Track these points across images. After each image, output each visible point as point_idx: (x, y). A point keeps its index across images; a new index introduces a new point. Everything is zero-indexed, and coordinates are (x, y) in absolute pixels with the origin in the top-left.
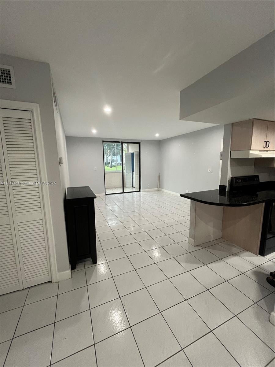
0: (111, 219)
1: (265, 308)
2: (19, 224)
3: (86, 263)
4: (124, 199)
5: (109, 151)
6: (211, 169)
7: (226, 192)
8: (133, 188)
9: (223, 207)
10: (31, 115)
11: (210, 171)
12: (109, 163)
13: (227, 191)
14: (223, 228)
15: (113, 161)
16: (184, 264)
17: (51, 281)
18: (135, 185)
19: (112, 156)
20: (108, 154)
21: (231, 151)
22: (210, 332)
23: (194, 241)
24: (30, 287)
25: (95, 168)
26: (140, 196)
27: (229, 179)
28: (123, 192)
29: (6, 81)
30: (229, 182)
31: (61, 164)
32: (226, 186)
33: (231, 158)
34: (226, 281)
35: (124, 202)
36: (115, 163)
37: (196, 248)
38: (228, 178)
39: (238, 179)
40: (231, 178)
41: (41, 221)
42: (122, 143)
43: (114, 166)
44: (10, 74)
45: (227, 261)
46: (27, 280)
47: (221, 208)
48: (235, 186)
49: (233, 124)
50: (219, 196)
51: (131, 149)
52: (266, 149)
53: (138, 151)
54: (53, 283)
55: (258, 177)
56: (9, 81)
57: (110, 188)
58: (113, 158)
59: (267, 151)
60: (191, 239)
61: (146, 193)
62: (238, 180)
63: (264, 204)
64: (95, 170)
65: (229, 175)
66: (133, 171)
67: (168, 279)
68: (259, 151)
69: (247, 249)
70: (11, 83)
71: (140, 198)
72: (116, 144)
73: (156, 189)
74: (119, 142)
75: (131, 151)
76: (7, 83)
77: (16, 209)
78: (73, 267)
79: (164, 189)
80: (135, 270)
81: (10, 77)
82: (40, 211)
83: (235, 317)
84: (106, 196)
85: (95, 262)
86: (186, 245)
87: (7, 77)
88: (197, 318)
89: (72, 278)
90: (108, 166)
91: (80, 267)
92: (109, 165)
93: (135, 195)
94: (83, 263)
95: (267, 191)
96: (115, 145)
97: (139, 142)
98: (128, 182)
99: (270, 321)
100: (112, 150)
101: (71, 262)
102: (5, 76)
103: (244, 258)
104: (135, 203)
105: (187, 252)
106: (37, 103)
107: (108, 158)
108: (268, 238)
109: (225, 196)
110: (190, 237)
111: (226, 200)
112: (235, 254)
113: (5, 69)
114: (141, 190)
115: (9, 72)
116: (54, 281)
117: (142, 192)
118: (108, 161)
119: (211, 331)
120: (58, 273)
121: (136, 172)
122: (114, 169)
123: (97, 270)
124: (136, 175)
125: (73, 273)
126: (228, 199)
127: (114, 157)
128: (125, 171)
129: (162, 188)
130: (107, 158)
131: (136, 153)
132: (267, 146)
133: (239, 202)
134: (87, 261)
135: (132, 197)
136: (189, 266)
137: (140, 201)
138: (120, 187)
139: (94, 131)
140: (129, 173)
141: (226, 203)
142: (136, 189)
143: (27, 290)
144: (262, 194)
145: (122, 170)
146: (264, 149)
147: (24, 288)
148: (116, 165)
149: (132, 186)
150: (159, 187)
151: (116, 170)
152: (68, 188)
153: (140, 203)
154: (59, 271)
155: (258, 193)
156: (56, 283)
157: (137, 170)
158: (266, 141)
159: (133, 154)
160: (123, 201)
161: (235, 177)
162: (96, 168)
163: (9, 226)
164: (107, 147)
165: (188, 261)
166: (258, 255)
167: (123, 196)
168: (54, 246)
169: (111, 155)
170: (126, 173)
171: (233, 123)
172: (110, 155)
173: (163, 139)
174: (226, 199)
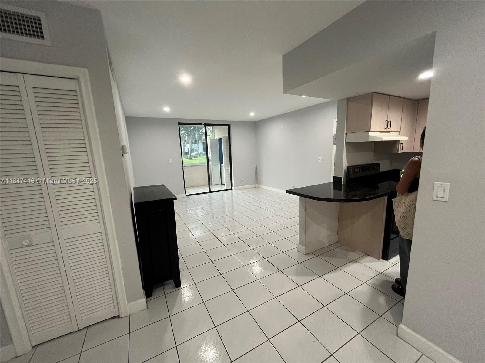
0: (196, 228)
1: (392, 321)
2: (66, 241)
3: (166, 287)
4: (210, 201)
5: (186, 136)
6: (322, 157)
7: (341, 185)
8: (223, 185)
9: (338, 203)
10: (77, 85)
11: (321, 160)
12: (187, 154)
13: (343, 183)
14: (339, 230)
15: (192, 150)
16: (294, 278)
17: (119, 316)
18: (224, 182)
19: (191, 144)
20: (185, 141)
21: (346, 134)
22: (330, 356)
23: (304, 248)
24: (88, 326)
25: (169, 160)
26: (232, 195)
27: (345, 169)
28: (210, 192)
29: (36, 34)
30: (345, 173)
31: (124, 155)
32: (342, 178)
33: (347, 142)
34: (346, 294)
35: (211, 204)
36: (195, 153)
37: (308, 257)
38: (343, 167)
39: (356, 168)
40: (348, 167)
41: (100, 234)
42: (206, 125)
43: (194, 157)
44: (40, 24)
45: (345, 270)
46: (83, 318)
47: (336, 204)
48: (352, 177)
49: (349, 100)
50: (333, 190)
51: (218, 133)
52: (388, 130)
53: (227, 135)
54: (122, 317)
55: (378, 165)
56: (40, 34)
57: (191, 187)
58: (193, 147)
59: (389, 132)
60: (300, 246)
61: (239, 192)
62: (355, 170)
63: (386, 198)
64: (170, 163)
65: (345, 164)
66: (221, 162)
67: (276, 297)
68: (379, 133)
69: (367, 253)
70: (43, 37)
71: (232, 198)
72: (196, 126)
73: (253, 185)
74: (201, 124)
75: (217, 136)
76: (36, 37)
77: (62, 220)
78: (148, 294)
79: (262, 185)
80: (233, 290)
81: (41, 28)
82: (98, 221)
83: (359, 334)
84: (187, 198)
85: (178, 285)
86: (295, 254)
87: (36, 28)
88: (314, 342)
89: (147, 308)
90: (186, 158)
91: (157, 293)
92: (188, 156)
93: (226, 194)
94: (162, 287)
95: (388, 182)
96: (195, 128)
97: (229, 124)
98: (215, 178)
99: (398, 335)
100: (190, 136)
101: (145, 288)
102: (32, 27)
103: (364, 264)
104: (226, 204)
105: (297, 263)
106: (85, 68)
107: (187, 147)
108: (392, 238)
109: (341, 190)
110: (299, 243)
111: (341, 195)
112: (354, 261)
113: (33, 16)
114: (233, 188)
115: (39, 20)
116: (123, 315)
117: (234, 190)
118: (187, 151)
119: (332, 355)
120: (128, 304)
121: (225, 165)
122: (194, 161)
123: (181, 295)
124: (225, 167)
125: (148, 303)
126: (344, 193)
127: (194, 144)
128: (210, 163)
129: (260, 184)
130: (185, 146)
131: (225, 139)
132: (389, 127)
133: (357, 196)
134: (167, 284)
135: (222, 196)
136: (301, 280)
137: (233, 202)
138: (205, 185)
139: (167, 109)
140: (216, 166)
141: (342, 199)
142: (226, 186)
143: (85, 331)
144: (383, 186)
145: (206, 162)
146: (385, 130)
147: (80, 329)
148: (198, 155)
149: (220, 183)
150: (257, 183)
151: (198, 162)
152: (134, 188)
153: (233, 204)
154: (129, 300)
155: (379, 185)
156: (125, 317)
157: (227, 162)
158: (387, 121)
159: (220, 140)
160: (209, 203)
161: (352, 166)
162: (171, 160)
163: (52, 244)
164: (183, 131)
165: (298, 273)
166: (381, 260)
167: (210, 197)
168: (121, 268)
169: (190, 142)
170: (212, 166)
171: (348, 98)
172: (188, 143)
173: (261, 119)
174: (342, 193)
